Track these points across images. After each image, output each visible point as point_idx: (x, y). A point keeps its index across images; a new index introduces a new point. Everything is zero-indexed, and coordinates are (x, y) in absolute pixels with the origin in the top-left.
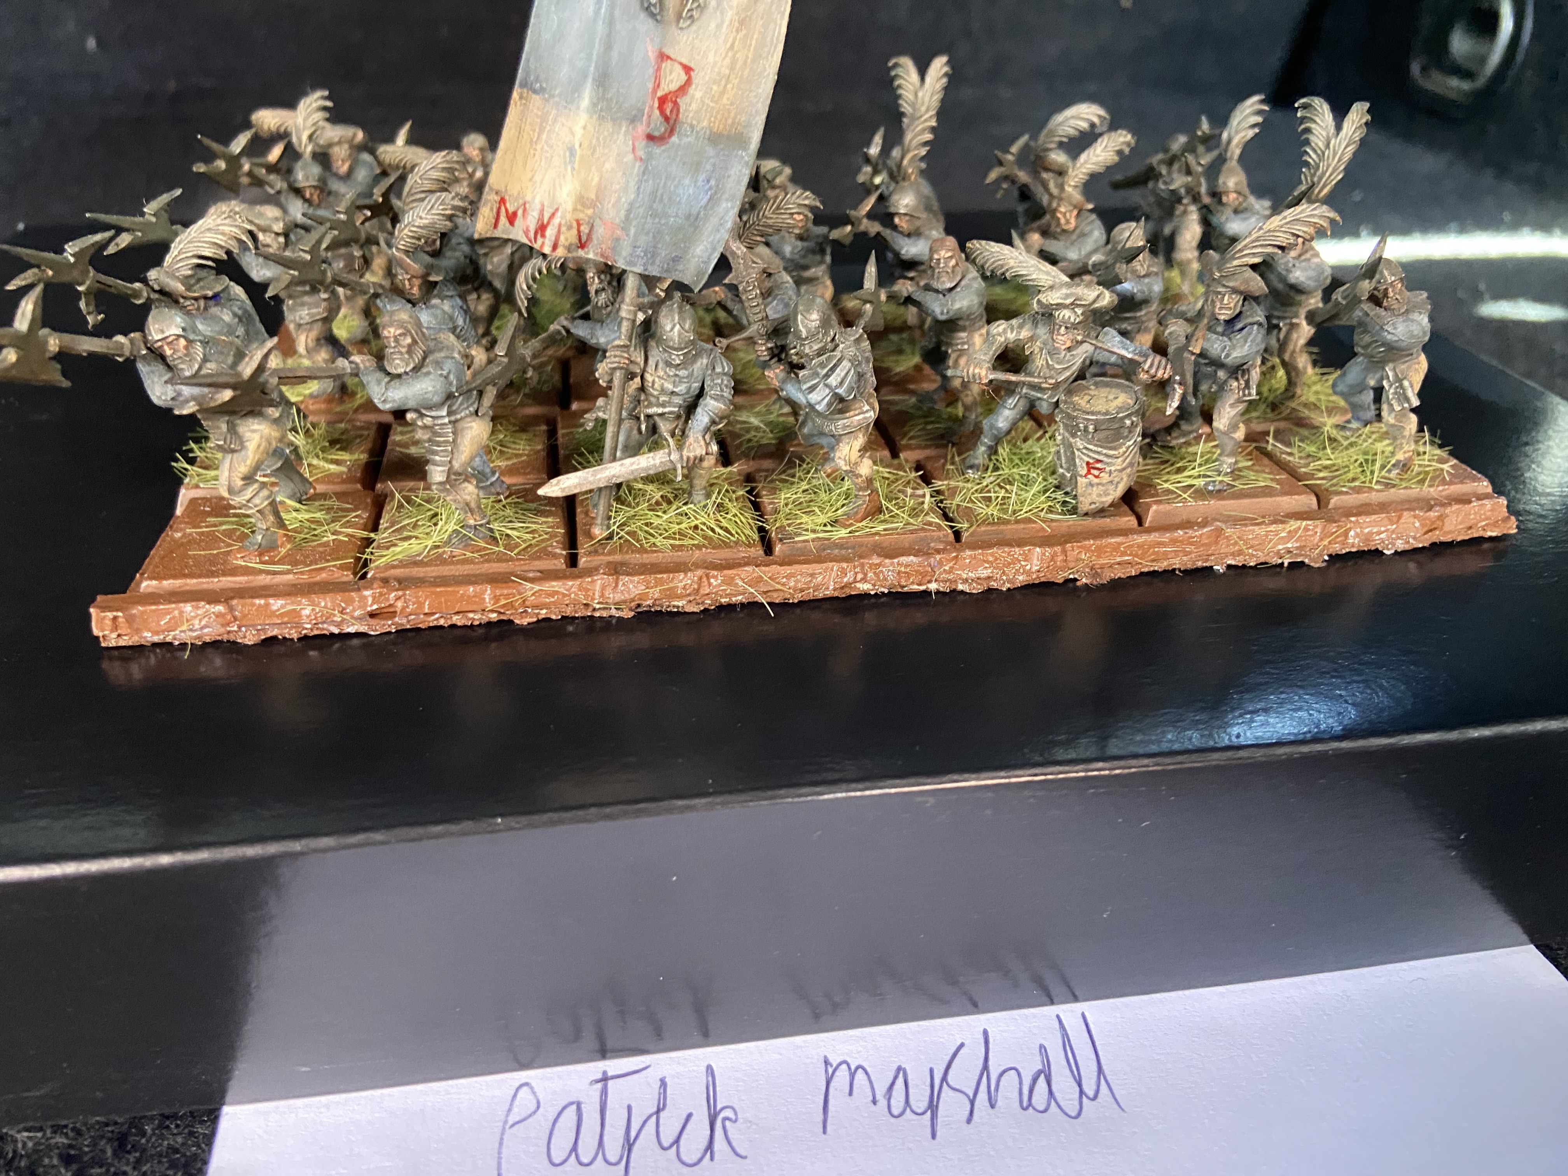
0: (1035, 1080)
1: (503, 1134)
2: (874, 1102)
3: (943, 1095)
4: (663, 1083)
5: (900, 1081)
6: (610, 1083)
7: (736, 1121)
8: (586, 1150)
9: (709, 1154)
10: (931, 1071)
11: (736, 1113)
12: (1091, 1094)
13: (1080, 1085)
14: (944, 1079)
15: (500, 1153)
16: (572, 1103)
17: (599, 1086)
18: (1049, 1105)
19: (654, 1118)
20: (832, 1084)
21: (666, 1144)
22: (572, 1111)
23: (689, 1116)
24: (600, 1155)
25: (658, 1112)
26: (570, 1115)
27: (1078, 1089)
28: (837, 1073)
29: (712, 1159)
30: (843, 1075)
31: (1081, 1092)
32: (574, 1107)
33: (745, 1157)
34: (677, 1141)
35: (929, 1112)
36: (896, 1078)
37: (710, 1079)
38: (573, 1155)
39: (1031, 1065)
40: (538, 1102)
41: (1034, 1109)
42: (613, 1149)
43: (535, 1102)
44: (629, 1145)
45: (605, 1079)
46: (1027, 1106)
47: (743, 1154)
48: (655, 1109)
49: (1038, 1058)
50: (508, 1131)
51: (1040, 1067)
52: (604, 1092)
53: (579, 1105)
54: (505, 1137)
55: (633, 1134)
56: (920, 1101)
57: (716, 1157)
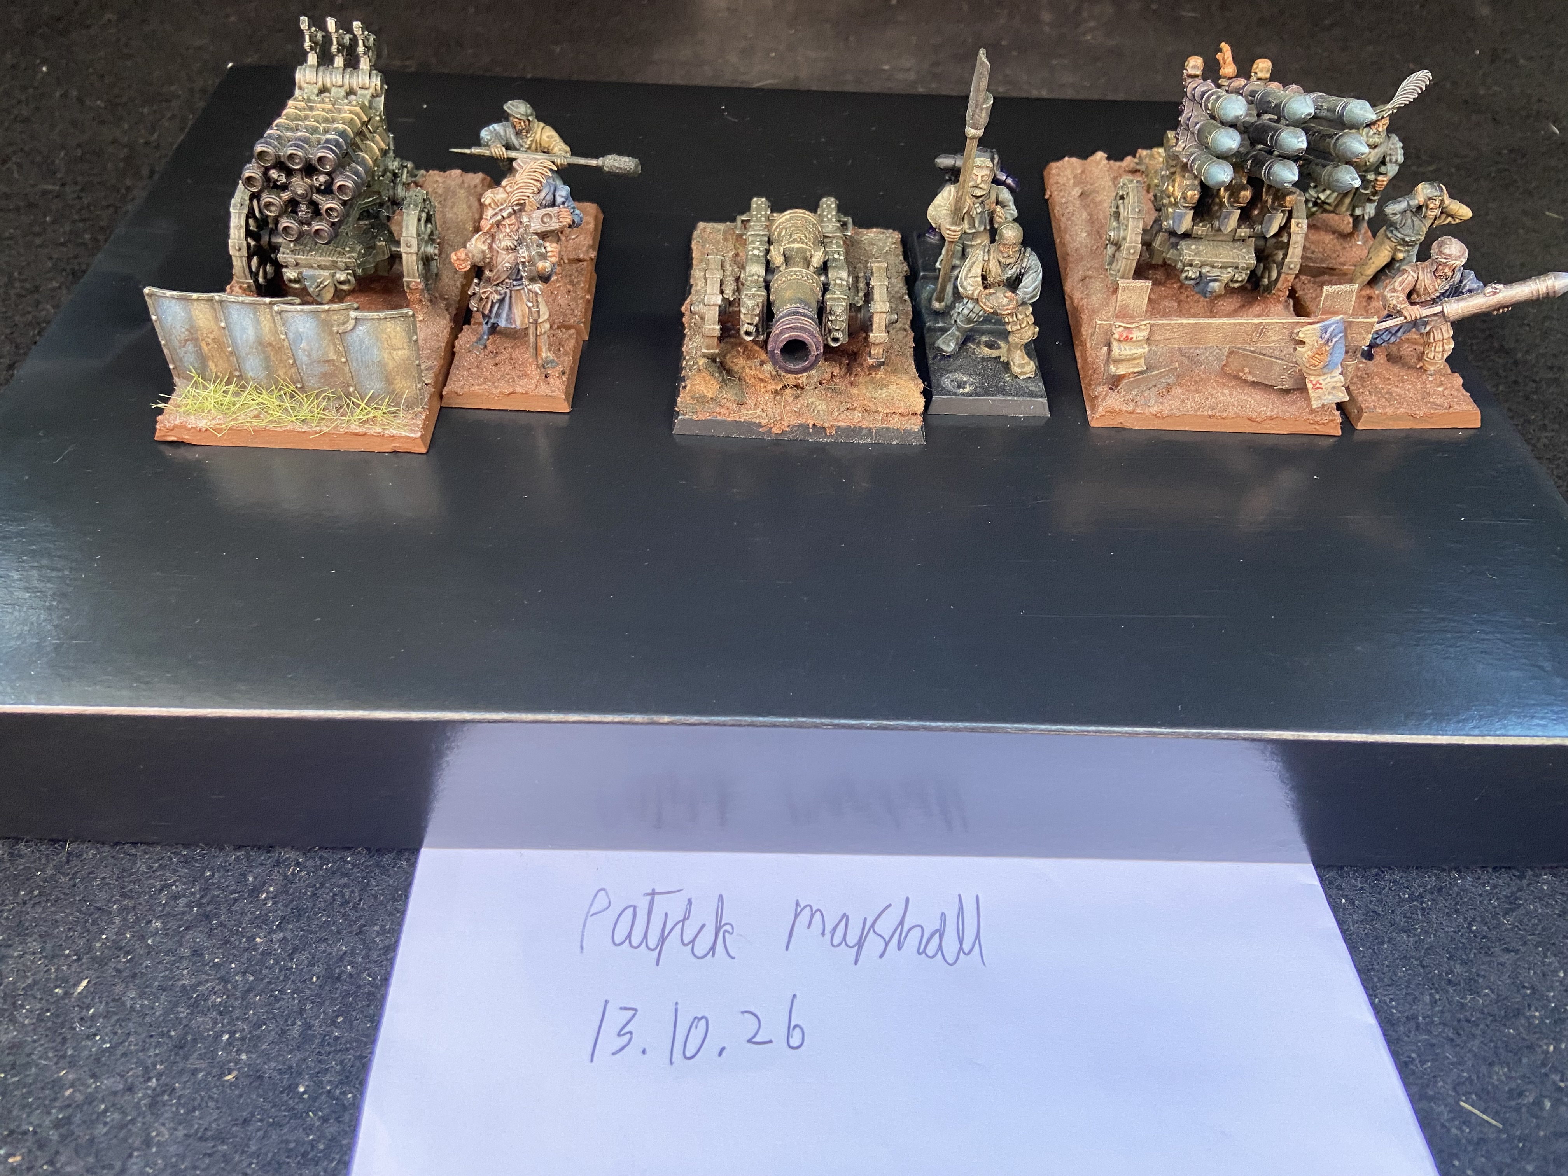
0: (932, 935)
1: (586, 920)
2: (823, 934)
3: (869, 937)
4: (690, 902)
5: (844, 922)
6: (656, 897)
7: (732, 934)
8: (636, 939)
9: (711, 953)
10: (865, 919)
11: (733, 929)
12: (966, 950)
13: (961, 943)
14: (872, 926)
15: (583, 932)
16: (630, 906)
17: (649, 897)
18: (936, 954)
19: (681, 924)
20: (798, 919)
21: (686, 942)
22: (630, 912)
23: (703, 926)
24: (644, 943)
25: (683, 921)
26: (629, 914)
27: (959, 945)
28: (803, 912)
29: (713, 956)
30: (807, 912)
31: (961, 949)
32: (632, 909)
33: (734, 958)
34: (693, 941)
35: (857, 947)
36: (841, 921)
37: (720, 904)
38: (628, 941)
39: (932, 925)
40: (610, 903)
41: (926, 955)
42: (653, 941)
43: (608, 900)
44: (663, 939)
45: (653, 893)
46: (921, 951)
47: (733, 955)
48: (682, 918)
49: (939, 922)
50: (589, 919)
51: (937, 927)
52: (652, 901)
53: (635, 908)
54: (588, 922)
55: (666, 933)
56: (852, 939)
57: (716, 956)
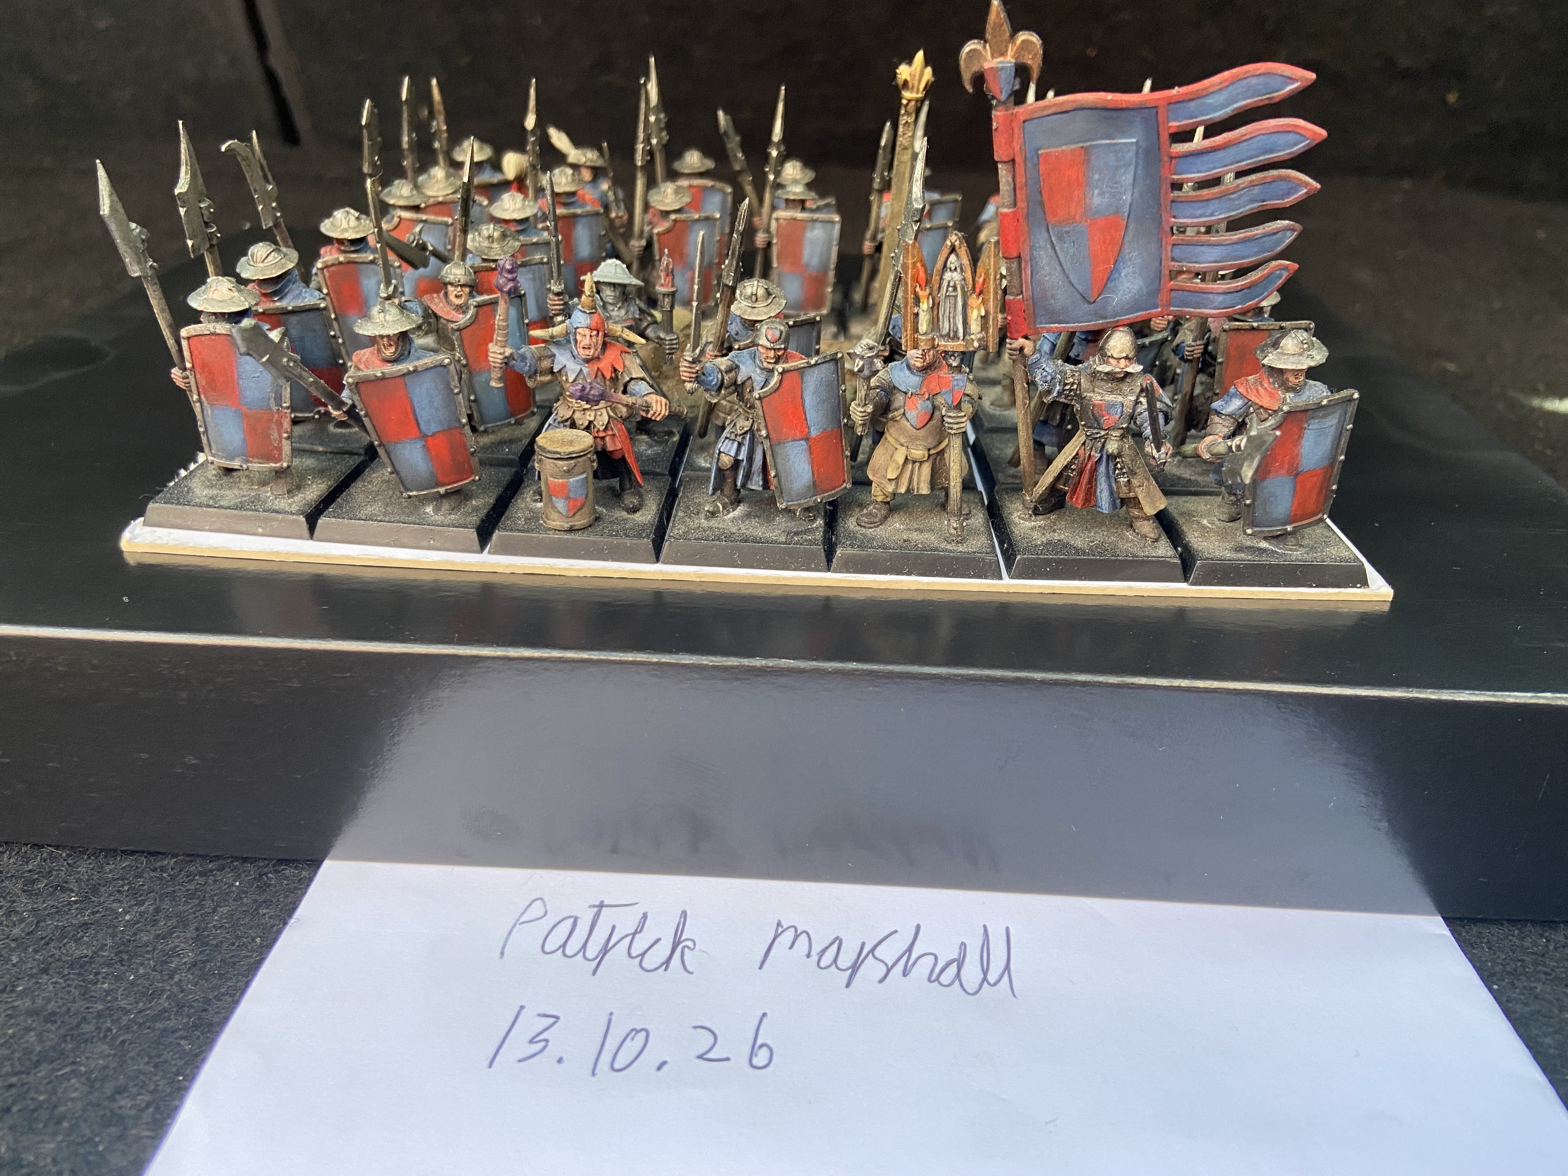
0: (948, 965)
1: (513, 927)
2: (808, 956)
3: (866, 962)
4: (645, 916)
5: (835, 946)
6: (604, 909)
7: (693, 949)
8: (571, 950)
9: (664, 966)
10: (863, 944)
11: (695, 944)
12: (992, 981)
13: (985, 973)
14: (872, 951)
15: (508, 937)
16: (571, 917)
17: (595, 909)
18: (953, 983)
19: (630, 938)
20: (778, 939)
21: (634, 955)
22: (569, 922)
23: (658, 940)
24: (581, 953)
25: (634, 934)
26: (568, 924)
27: (982, 976)
28: (786, 933)
29: (666, 969)
30: (790, 935)
31: (985, 979)
32: (572, 920)
33: (692, 973)
34: (643, 955)
35: (850, 971)
36: (832, 944)
37: (682, 920)
38: (561, 949)
39: (948, 954)
40: (546, 912)
41: (940, 983)
42: (593, 950)
43: (544, 910)
44: (605, 950)
45: (601, 906)
46: (933, 978)
47: (691, 970)
48: (632, 931)
49: (957, 951)
50: (517, 926)
51: (956, 956)
52: (598, 914)
53: (576, 918)
54: (515, 930)
55: (611, 945)
56: (846, 960)
57: (669, 970)
